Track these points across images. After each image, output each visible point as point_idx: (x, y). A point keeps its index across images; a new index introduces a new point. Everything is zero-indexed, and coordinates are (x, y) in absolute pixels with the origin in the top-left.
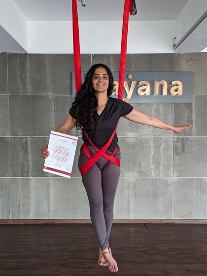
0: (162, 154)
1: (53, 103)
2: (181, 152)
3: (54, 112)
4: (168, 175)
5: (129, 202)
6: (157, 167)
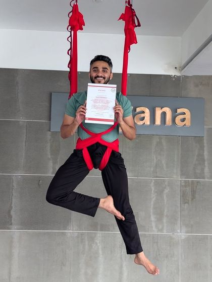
1: (25, 131)
2: (190, 199)
3: (26, 142)
5: (121, 267)
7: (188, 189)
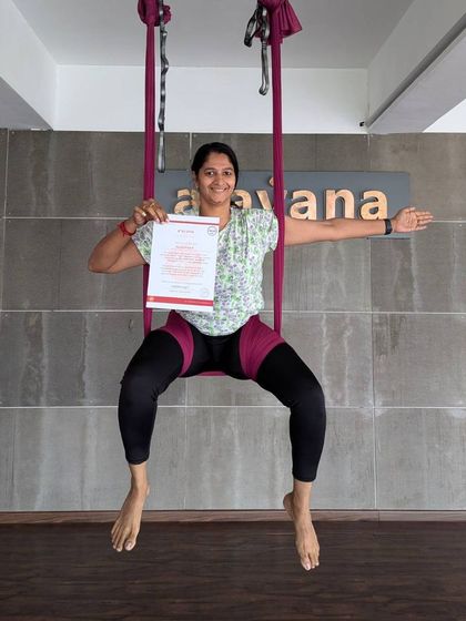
2: (389, 347)
4: (361, 401)
6: (338, 383)
7: (385, 329)
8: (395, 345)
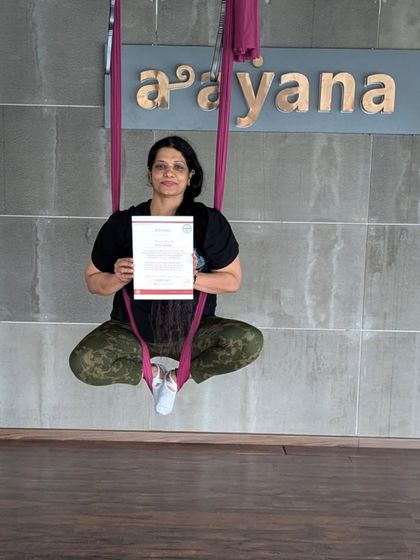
0: (335, 269)
1: (55, 128)
2: (385, 264)
4: (349, 324)
5: (246, 390)
6: (322, 303)
7: (382, 242)
8: (391, 261)
